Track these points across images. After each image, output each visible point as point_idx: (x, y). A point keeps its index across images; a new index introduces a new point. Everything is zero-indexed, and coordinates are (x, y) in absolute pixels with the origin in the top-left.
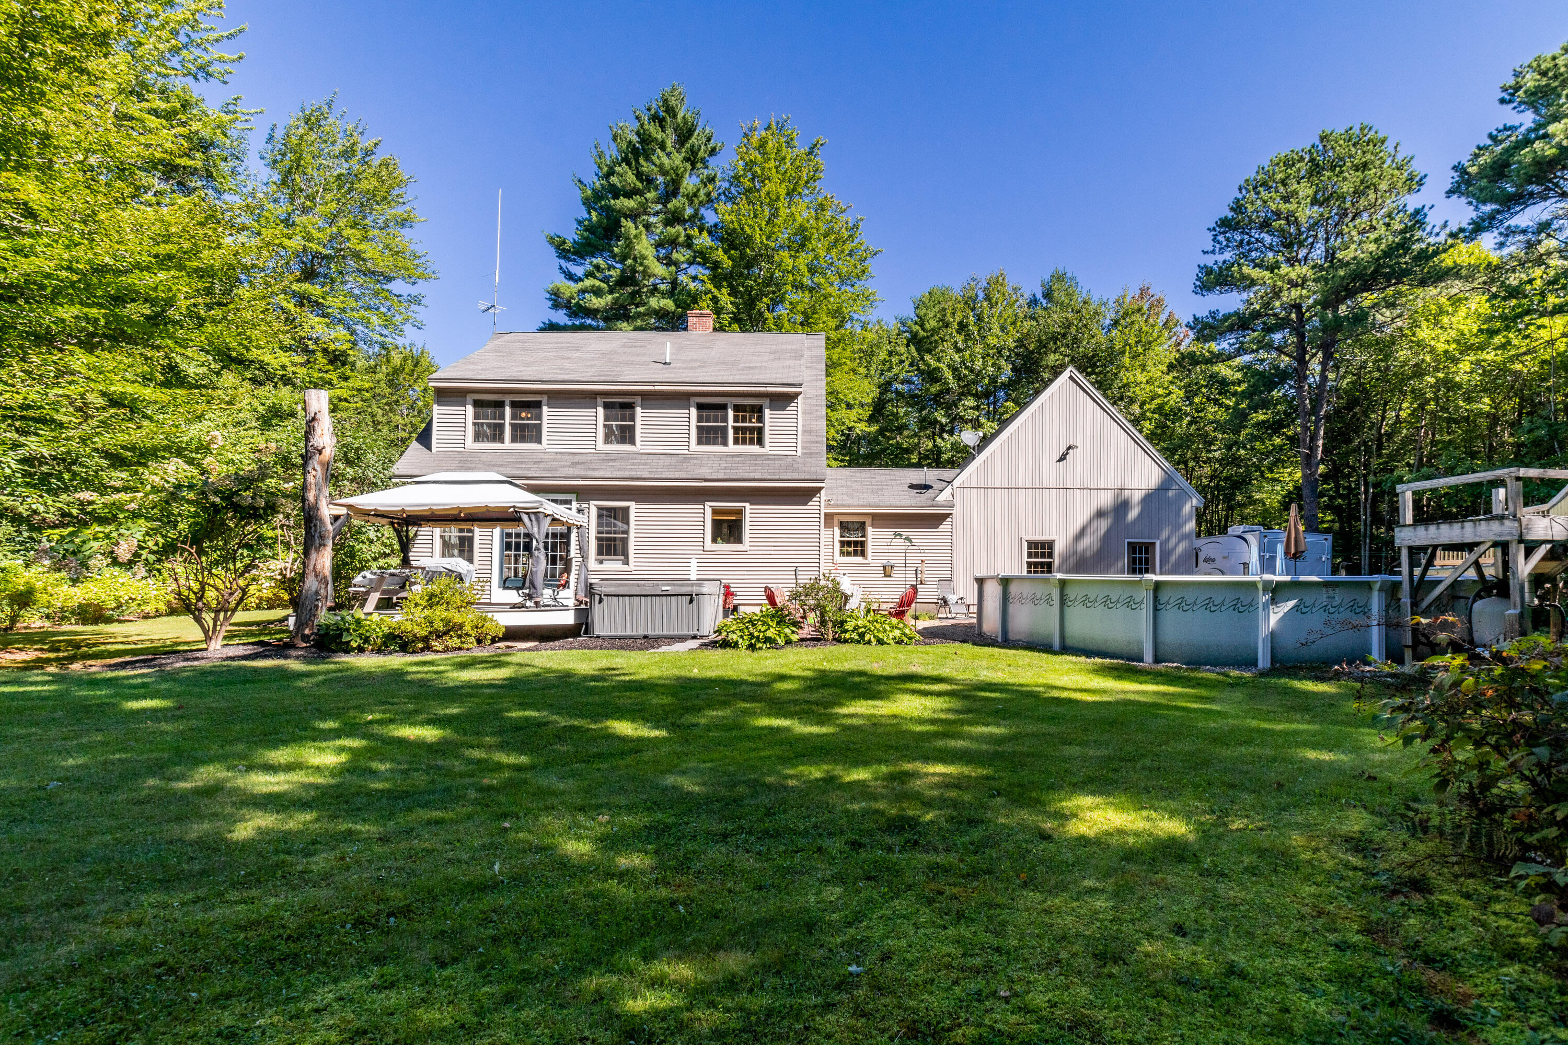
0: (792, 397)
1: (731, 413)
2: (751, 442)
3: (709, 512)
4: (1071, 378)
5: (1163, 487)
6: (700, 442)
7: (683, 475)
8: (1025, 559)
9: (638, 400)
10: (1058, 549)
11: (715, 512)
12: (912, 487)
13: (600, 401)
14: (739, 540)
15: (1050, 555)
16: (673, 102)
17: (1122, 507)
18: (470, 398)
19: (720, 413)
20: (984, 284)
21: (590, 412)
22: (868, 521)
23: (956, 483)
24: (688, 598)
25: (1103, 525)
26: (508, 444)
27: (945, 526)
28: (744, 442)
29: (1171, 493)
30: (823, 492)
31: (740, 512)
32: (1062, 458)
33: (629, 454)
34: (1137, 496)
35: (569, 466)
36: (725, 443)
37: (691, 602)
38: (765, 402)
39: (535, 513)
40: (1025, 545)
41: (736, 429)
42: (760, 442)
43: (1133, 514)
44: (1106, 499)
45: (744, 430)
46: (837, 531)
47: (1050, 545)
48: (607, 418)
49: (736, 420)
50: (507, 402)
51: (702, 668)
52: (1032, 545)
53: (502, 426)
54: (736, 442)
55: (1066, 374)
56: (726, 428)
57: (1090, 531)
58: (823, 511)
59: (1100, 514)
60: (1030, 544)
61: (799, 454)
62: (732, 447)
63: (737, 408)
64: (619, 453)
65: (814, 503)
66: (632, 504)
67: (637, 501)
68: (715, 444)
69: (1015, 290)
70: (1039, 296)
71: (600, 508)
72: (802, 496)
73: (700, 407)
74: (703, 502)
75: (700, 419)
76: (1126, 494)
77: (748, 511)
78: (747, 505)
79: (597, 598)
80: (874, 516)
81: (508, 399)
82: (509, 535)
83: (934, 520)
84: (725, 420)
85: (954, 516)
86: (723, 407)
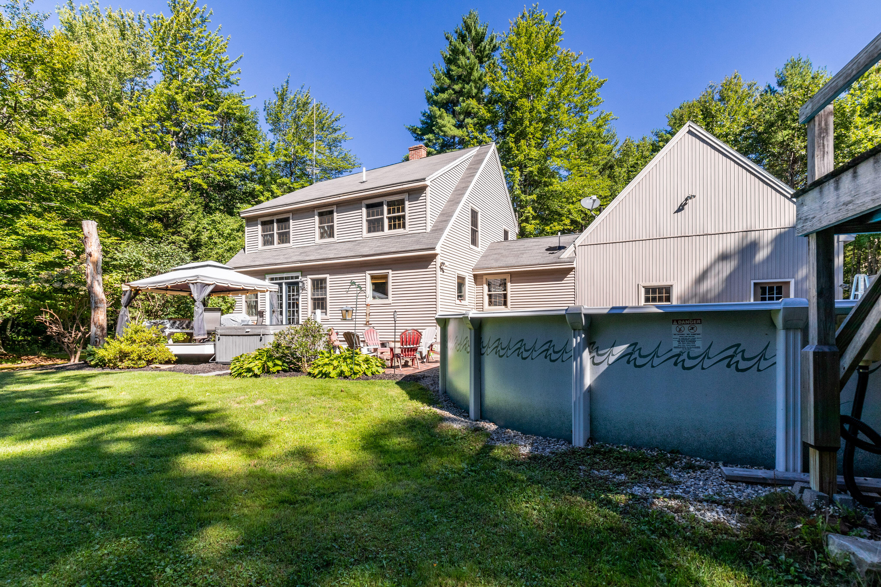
0: (423, 189)
1: (385, 208)
2: (399, 227)
3: (368, 277)
4: (690, 132)
6: (369, 231)
7: (351, 254)
9: (335, 208)
10: (676, 292)
11: (373, 277)
12: (548, 249)
13: (316, 212)
14: (386, 296)
15: (668, 298)
16: (469, 21)
17: (749, 248)
18: (260, 220)
19: (379, 209)
22: (508, 278)
23: (578, 242)
24: (259, 337)
25: (727, 268)
26: (276, 245)
27: (569, 279)
28: (394, 227)
30: (439, 257)
31: (386, 277)
32: (681, 209)
33: (331, 243)
34: (768, 236)
35: (298, 255)
36: (384, 230)
37: (261, 339)
38: (405, 196)
40: (643, 291)
41: (390, 219)
42: (404, 226)
44: (728, 243)
45: (394, 218)
46: (486, 287)
47: (668, 289)
48: (321, 222)
49: (389, 212)
50: (275, 221)
52: (650, 290)
53: (272, 235)
54: (390, 228)
55: (685, 129)
56: (383, 218)
57: (712, 273)
59: (724, 257)
60: (647, 290)
61: (428, 231)
62: (388, 231)
63: (389, 204)
64: (326, 244)
65: (432, 266)
66: (328, 276)
67: (331, 274)
68: (378, 231)
69: (750, 87)
71: (313, 280)
73: (368, 207)
74: (364, 272)
75: (368, 215)
76: (752, 236)
77: (391, 276)
78: (390, 271)
79: (217, 337)
80: (511, 274)
81: (275, 218)
83: (560, 274)
84: (382, 214)
85: (577, 269)
86: (381, 204)
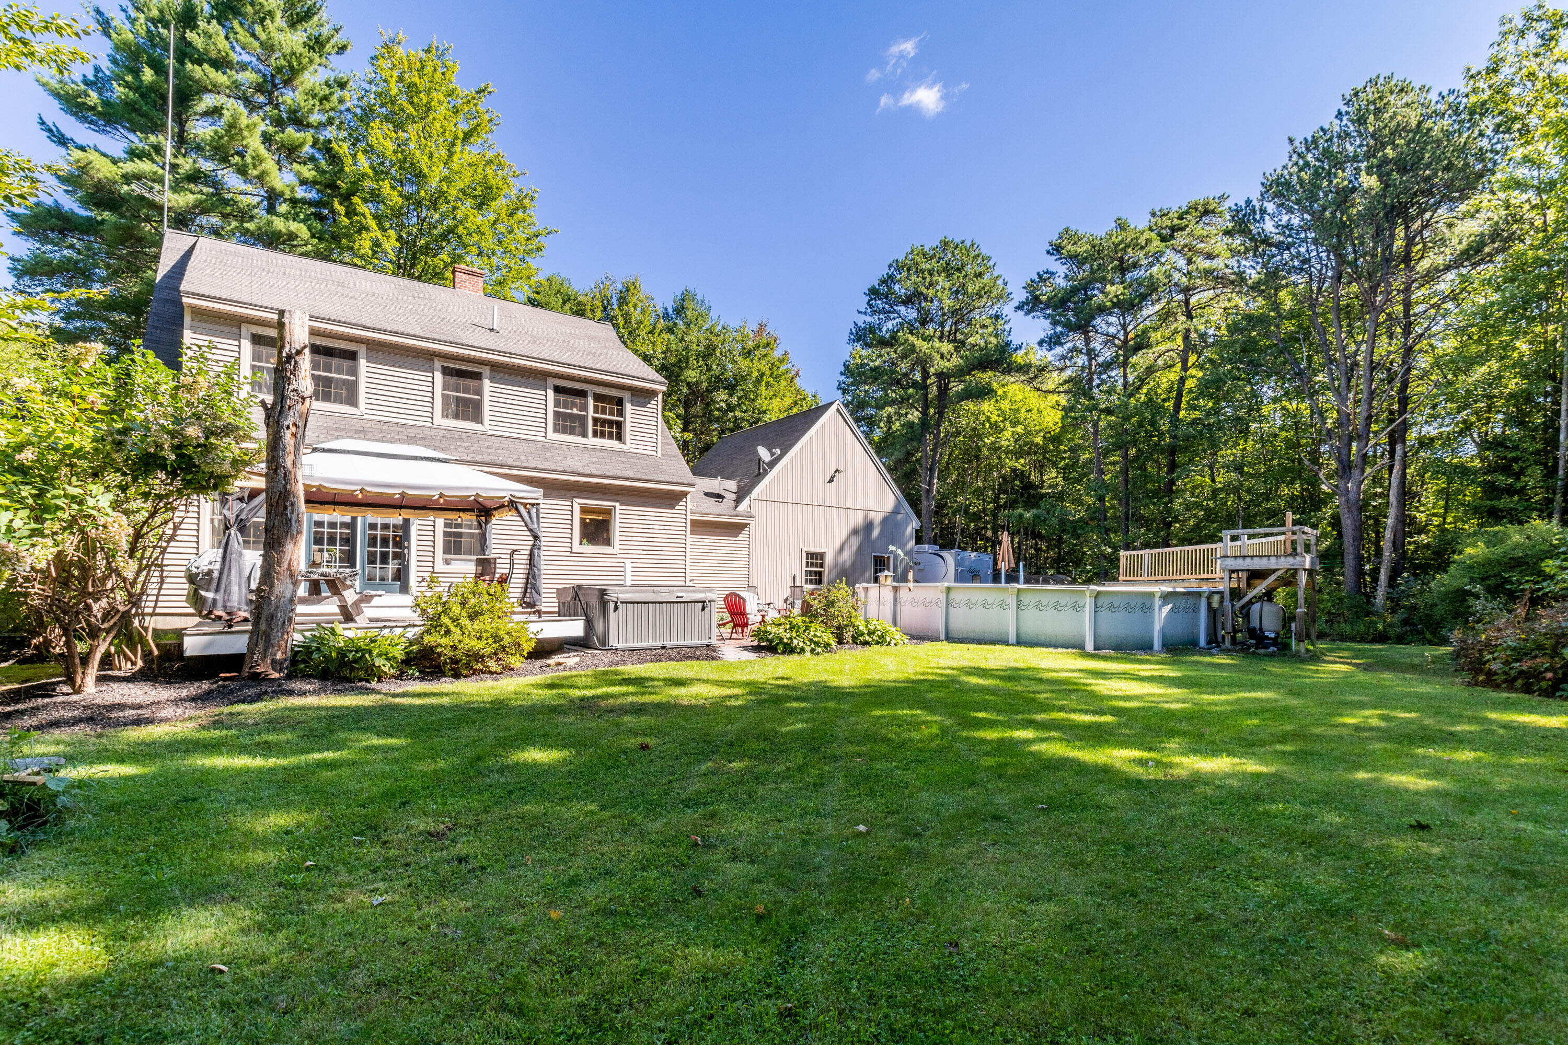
0: (653, 395)
1: (591, 402)
2: (611, 436)
3: (577, 509)
4: (838, 410)
5: (895, 512)
6: (557, 429)
7: (546, 465)
8: (804, 568)
9: (486, 371)
10: (828, 560)
11: (584, 510)
12: (707, 494)
13: (438, 363)
14: (607, 542)
15: (822, 565)
17: (868, 527)
18: (246, 330)
19: (579, 400)
20: (619, 287)
21: (425, 376)
23: (753, 495)
24: (700, 605)
25: (856, 541)
27: (746, 536)
28: (602, 435)
29: (900, 517)
30: (689, 496)
31: (608, 512)
32: (831, 481)
33: (474, 432)
34: (878, 518)
36: (584, 434)
37: (703, 609)
38: (626, 396)
39: (533, 505)
40: (804, 555)
41: (595, 420)
42: (619, 437)
43: (876, 533)
44: (857, 520)
45: (604, 422)
47: (821, 556)
48: (446, 387)
49: (596, 410)
51: (817, 672)
52: (810, 555)
54: (595, 434)
55: (835, 407)
56: (585, 417)
57: (848, 546)
58: (689, 517)
59: (854, 532)
60: (808, 554)
61: (659, 455)
62: (592, 441)
63: (597, 398)
64: (463, 431)
65: (681, 505)
68: (573, 434)
70: (670, 311)
72: (670, 499)
73: (558, 390)
74: (571, 498)
75: (557, 404)
76: (871, 516)
77: (618, 512)
78: (617, 504)
79: (612, 605)
82: (319, 524)
83: (734, 529)
84: (584, 408)
85: (750, 526)
86: (583, 394)
